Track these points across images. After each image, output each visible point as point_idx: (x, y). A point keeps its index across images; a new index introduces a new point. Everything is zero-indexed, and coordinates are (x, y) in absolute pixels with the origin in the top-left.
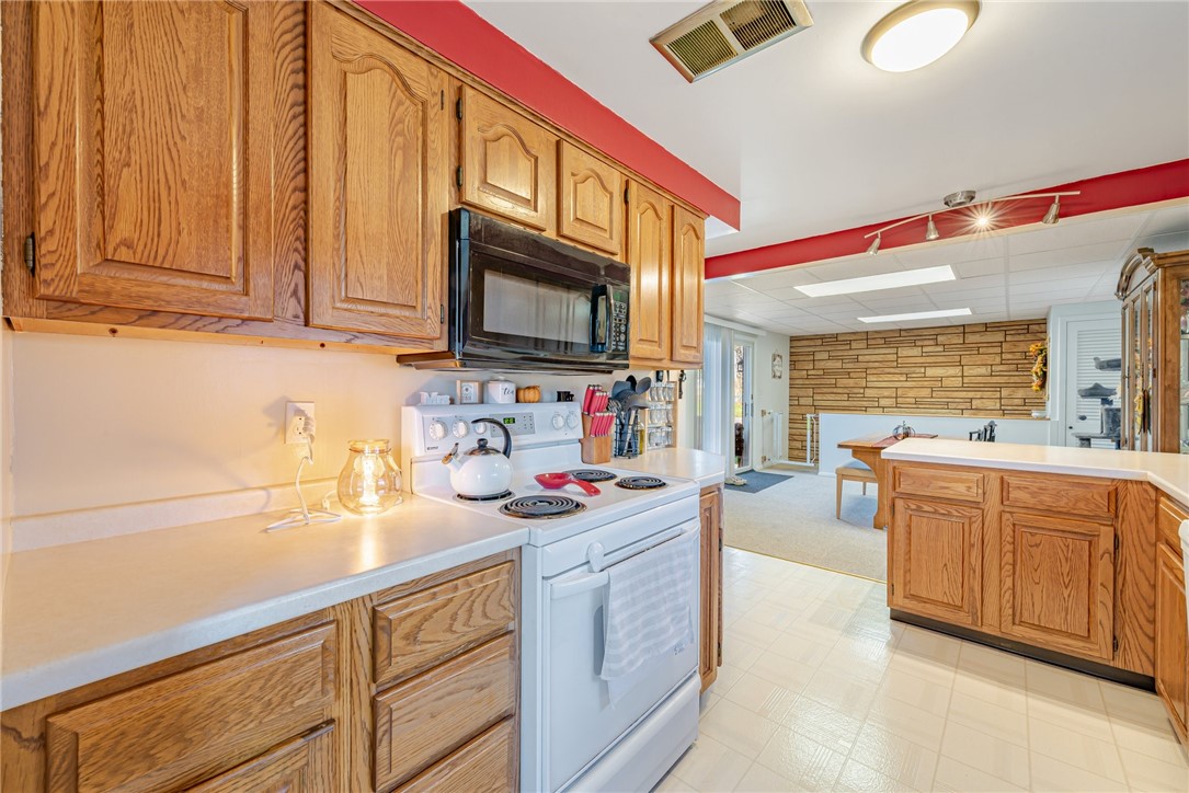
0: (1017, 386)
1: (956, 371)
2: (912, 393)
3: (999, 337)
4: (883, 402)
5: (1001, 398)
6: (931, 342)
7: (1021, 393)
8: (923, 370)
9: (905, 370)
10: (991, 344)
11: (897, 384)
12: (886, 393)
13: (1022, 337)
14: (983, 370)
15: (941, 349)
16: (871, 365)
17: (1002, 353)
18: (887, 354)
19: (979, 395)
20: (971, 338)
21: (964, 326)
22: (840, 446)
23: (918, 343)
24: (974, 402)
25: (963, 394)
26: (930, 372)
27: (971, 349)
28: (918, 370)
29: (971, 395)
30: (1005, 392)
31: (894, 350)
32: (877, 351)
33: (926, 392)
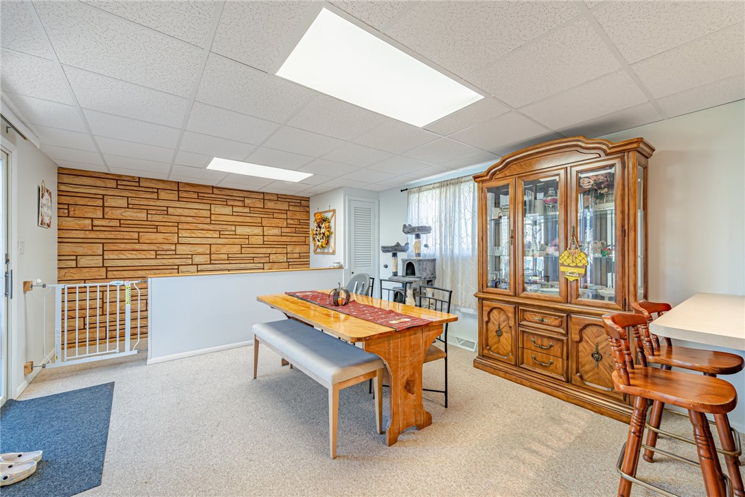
0: (296, 244)
1: (258, 231)
2: (225, 250)
3: (285, 206)
4: (197, 259)
5: (287, 253)
6: (240, 204)
7: (298, 249)
8: (233, 228)
9: (218, 227)
10: (280, 211)
11: (211, 241)
12: (200, 249)
13: (297, 209)
14: (277, 231)
15: (247, 210)
16: (183, 219)
17: (287, 219)
18: (200, 209)
19: (274, 251)
20: (269, 205)
21: (263, 193)
23: (230, 203)
24: (272, 256)
25: (264, 251)
26: (240, 230)
27: (268, 213)
28: (229, 228)
29: (269, 251)
30: (290, 249)
31: (208, 207)
32: (190, 205)
33: (236, 249)
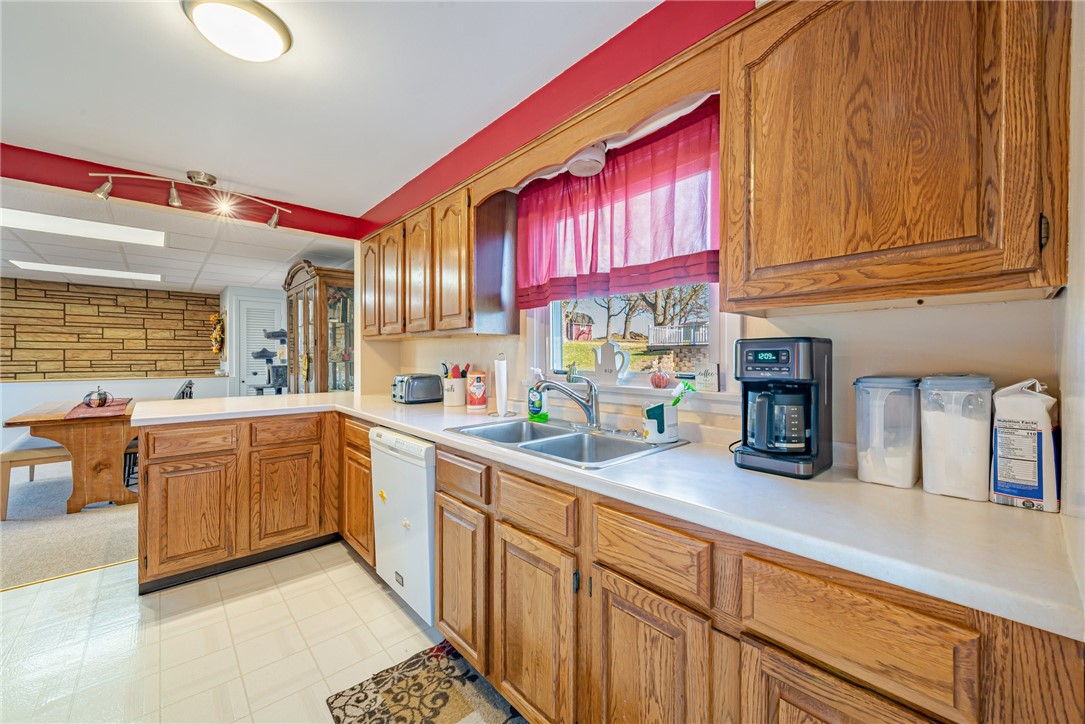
0: (197, 349)
1: (140, 333)
2: (86, 356)
3: (181, 305)
4: (43, 367)
5: (184, 360)
6: (110, 303)
7: (200, 355)
8: (100, 331)
9: (76, 330)
10: (173, 311)
11: (65, 345)
12: (48, 355)
13: (201, 308)
14: (166, 334)
15: (122, 310)
16: (22, 321)
17: (184, 320)
18: (53, 310)
19: (163, 357)
20: (154, 303)
21: (147, 290)
22: (8, 425)
23: (93, 302)
24: (159, 364)
25: (148, 357)
26: (108, 333)
27: (154, 313)
28: (93, 330)
29: (155, 357)
30: (187, 355)
31: (61, 307)
32: (33, 305)
33: (106, 354)
